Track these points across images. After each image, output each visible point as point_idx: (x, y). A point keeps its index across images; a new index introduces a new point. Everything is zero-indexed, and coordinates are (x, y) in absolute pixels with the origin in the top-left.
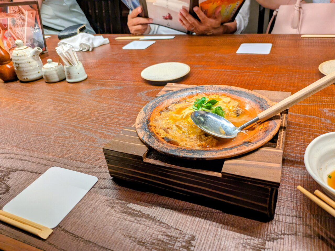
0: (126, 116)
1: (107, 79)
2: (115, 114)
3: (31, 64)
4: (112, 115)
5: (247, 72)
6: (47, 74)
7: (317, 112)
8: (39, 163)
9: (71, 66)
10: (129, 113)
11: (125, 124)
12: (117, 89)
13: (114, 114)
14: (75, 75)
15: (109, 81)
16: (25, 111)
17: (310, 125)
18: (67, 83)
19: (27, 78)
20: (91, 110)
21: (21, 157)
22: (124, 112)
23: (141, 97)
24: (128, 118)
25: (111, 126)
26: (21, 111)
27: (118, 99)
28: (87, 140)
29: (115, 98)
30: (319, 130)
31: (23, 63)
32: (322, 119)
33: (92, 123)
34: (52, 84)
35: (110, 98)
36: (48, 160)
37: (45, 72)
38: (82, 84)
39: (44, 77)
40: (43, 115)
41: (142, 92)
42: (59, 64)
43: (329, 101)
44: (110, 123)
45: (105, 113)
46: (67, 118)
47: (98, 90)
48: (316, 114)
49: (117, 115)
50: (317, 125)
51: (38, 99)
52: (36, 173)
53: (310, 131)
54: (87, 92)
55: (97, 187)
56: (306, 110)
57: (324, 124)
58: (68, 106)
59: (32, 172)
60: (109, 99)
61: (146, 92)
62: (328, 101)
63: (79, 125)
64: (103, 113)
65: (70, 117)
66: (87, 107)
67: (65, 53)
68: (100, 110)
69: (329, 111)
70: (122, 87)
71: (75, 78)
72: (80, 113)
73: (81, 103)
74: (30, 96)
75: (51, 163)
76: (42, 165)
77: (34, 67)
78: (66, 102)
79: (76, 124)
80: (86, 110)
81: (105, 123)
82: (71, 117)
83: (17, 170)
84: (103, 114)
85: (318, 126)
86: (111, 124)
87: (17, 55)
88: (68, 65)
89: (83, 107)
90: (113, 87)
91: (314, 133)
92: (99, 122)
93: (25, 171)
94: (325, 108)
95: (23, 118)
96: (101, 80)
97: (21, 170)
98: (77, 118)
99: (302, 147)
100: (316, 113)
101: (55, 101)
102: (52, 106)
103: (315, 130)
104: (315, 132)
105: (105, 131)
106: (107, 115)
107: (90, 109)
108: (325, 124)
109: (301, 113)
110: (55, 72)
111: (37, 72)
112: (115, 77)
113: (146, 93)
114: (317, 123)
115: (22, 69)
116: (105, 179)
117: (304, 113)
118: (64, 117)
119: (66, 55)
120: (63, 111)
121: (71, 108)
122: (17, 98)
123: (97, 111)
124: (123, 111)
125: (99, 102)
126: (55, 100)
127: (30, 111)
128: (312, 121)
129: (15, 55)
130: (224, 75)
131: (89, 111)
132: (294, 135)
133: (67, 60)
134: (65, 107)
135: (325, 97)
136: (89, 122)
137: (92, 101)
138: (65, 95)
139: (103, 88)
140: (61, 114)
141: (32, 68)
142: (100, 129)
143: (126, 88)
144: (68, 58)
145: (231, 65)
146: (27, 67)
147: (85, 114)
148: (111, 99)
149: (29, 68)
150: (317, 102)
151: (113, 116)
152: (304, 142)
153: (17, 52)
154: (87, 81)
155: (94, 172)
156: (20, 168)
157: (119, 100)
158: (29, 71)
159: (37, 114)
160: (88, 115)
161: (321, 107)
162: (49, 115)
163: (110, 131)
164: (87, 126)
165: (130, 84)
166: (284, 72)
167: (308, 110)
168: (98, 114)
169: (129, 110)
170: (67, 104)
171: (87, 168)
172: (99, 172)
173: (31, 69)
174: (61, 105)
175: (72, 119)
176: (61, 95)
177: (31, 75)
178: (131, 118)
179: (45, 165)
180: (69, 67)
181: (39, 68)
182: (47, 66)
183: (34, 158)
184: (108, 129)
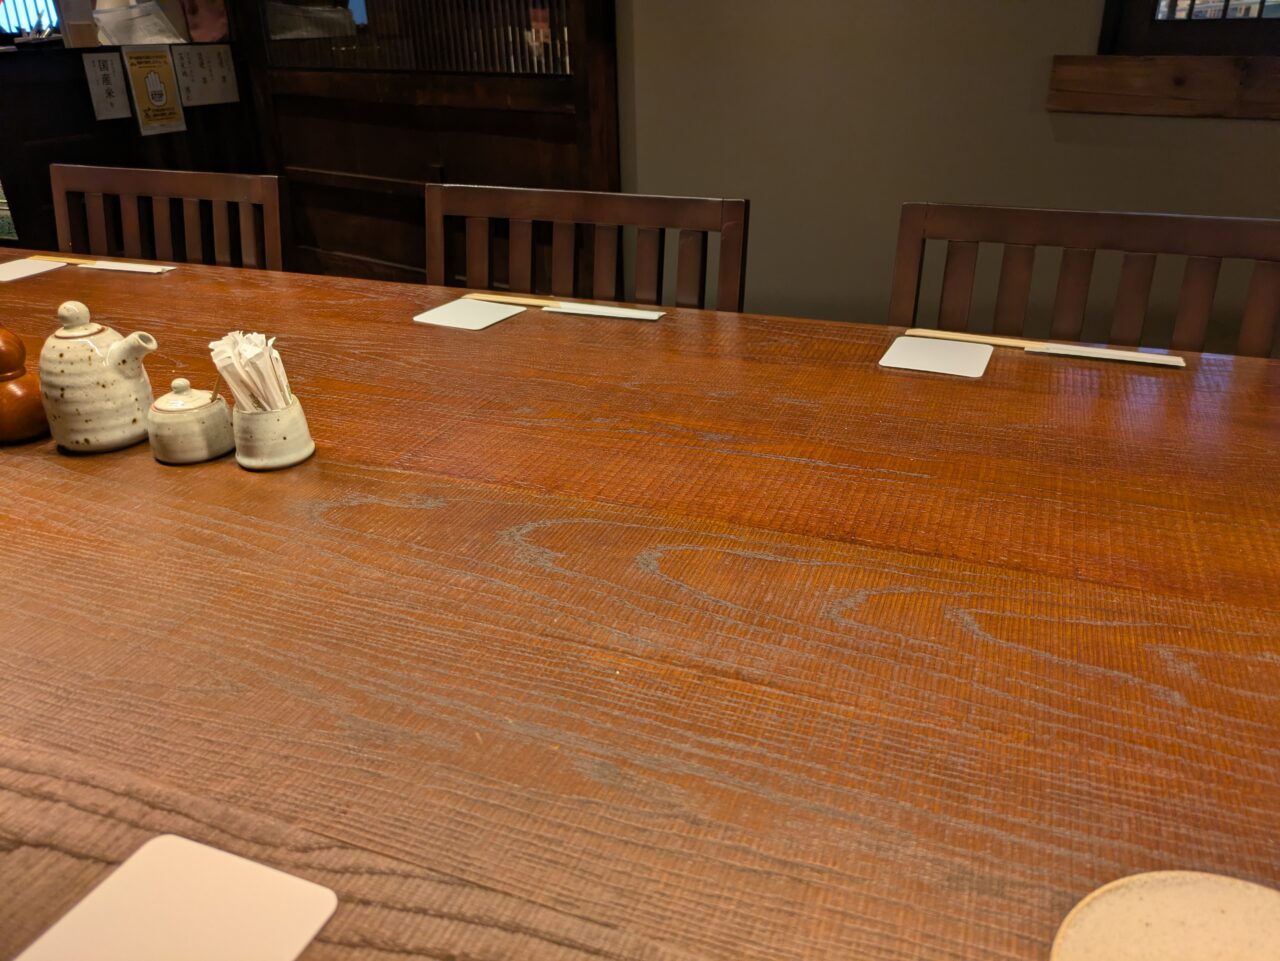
0: (455, 624)
1: (389, 465)
2: (412, 614)
3: (109, 391)
4: (402, 616)
5: (885, 476)
6: (166, 432)
7: (1135, 658)
8: (110, 815)
9: (260, 410)
10: (466, 614)
11: (451, 659)
12: (423, 506)
13: (408, 613)
14: (271, 443)
15: (395, 474)
16: (70, 577)
17: (1114, 709)
18: (237, 470)
19: (87, 441)
20: (323, 590)
21: (41, 785)
22: (445, 606)
23: (513, 549)
24: (460, 633)
25: (398, 665)
26: (55, 577)
27: (426, 549)
28: (302, 722)
29: (416, 547)
30: (1148, 734)
31: (80, 388)
32: (1154, 687)
33: (325, 649)
34: (180, 470)
35: (396, 543)
36: (148, 804)
37: (160, 426)
38: (292, 477)
39: (152, 439)
40: (140, 598)
41: (513, 529)
42: (213, 400)
43: (1174, 616)
44: (395, 654)
45: (376, 606)
46: (230, 620)
47: (351, 508)
48: (1132, 666)
49: (421, 617)
50: (1138, 712)
51: (122, 529)
52: (97, 860)
53: (1116, 737)
54: (311, 511)
55: (336, 939)
56: (1098, 645)
57: (1164, 711)
58: (236, 567)
59: (79, 857)
60: (391, 547)
61: (530, 527)
62: (1169, 614)
63: (274, 652)
64: (367, 605)
65: (241, 616)
66: (310, 576)
67: (243, 367)
68: (358, 595)
69: (1178, 655)
70: (440, 503)
71: (271, 455)
72: (281, 602)
73: (286, 558)
74: (95, 514)
75: (157, 816)
76: (123, 827)
77: (119, 403)
78: (228, 549)
79: (265, 649)
80: (305, 591)
81: (376, 650)
82: (246, 617)
83: (19, 843)
84: (368, 612)
85: (1141, 715)
86: (398, 654)
87: (61, 355)
88: (249, 407)
89: (292, 575)
90: (410, 499)
91: (1131, 745)
92: (353, 645)
93: (53, 847)
94: (1164, 642)
95: (60, 608)
96: (364, 467)
97: (37, 845)
98: (267, 622)
99: (1091, 802)
100: (1132, 661)
101: (187, 544)
102: (175, 563)
103: (1134, 731)
104: (1134, 743)
105: (375, 684)
106: (385, 615)
107: (321, 587)
108: (1167, 708)
109: (1080, 660)
110: (196, 428)
111: (129, 419)
112: (416, 459)
113: (529, 535)
114: (1139, 703)
115: (72, 408)
116: (366, 903)
117: (1091, 661)
118: (221, 615)
119: (247, 372)
120: (218, 587)
121: (248, 577)
122: (43, 518)
123: (345, 596)
124: (443, 603)
125: (355, 559)
126: (185, 539)
127: (91, 581)
128: (1121, 696)
129: (55, 356)
130: (807, 482)
131: (318, 597)
132: (1061, 748)
133: (245, 390)
134: (225, 572)
135: (1161, 596)
136: (314, 641)
137: (327, 554)
138: (226, 519)
139: (372, 499)
140: (209, 600)
141: (110, 405)
142: (354, 674)
143: (455, 505)
144: (255, 383)
145: (832, 441)
146: (93, 402)
147: (300, 607)
148: (402, 547)
149: (99, 405)
150: (1134, 616)
151: (407, 621)
152: (1099, 780)
153: (62, 345)
154: (313, 468)
155: (322, 868)
156: (31, 836)
157: (428, 554)
158: (100, 414)
159: (118, 593)
160: (310, 609)
161: (1149, 636)
162: (163, 600)
163: (392, 686)
164: (307, 657)
165: (470, 493)
166: (1013, 486)
167: (1103, 647)
168: (349, 611)
169: (465, 601)
170: (232, 559)
171: (298, 850)
172: (344, 870)
173: (107, 410)
174: (210, 562)
175: (249, 626)
176: (213, 520)
177: (103, 429)
178: (472, 635)
179: (134, 825)
180: (252, 414)
181: (137, 405)
182: (168, 401)
183: (93, 791)
184: (385, 676)
